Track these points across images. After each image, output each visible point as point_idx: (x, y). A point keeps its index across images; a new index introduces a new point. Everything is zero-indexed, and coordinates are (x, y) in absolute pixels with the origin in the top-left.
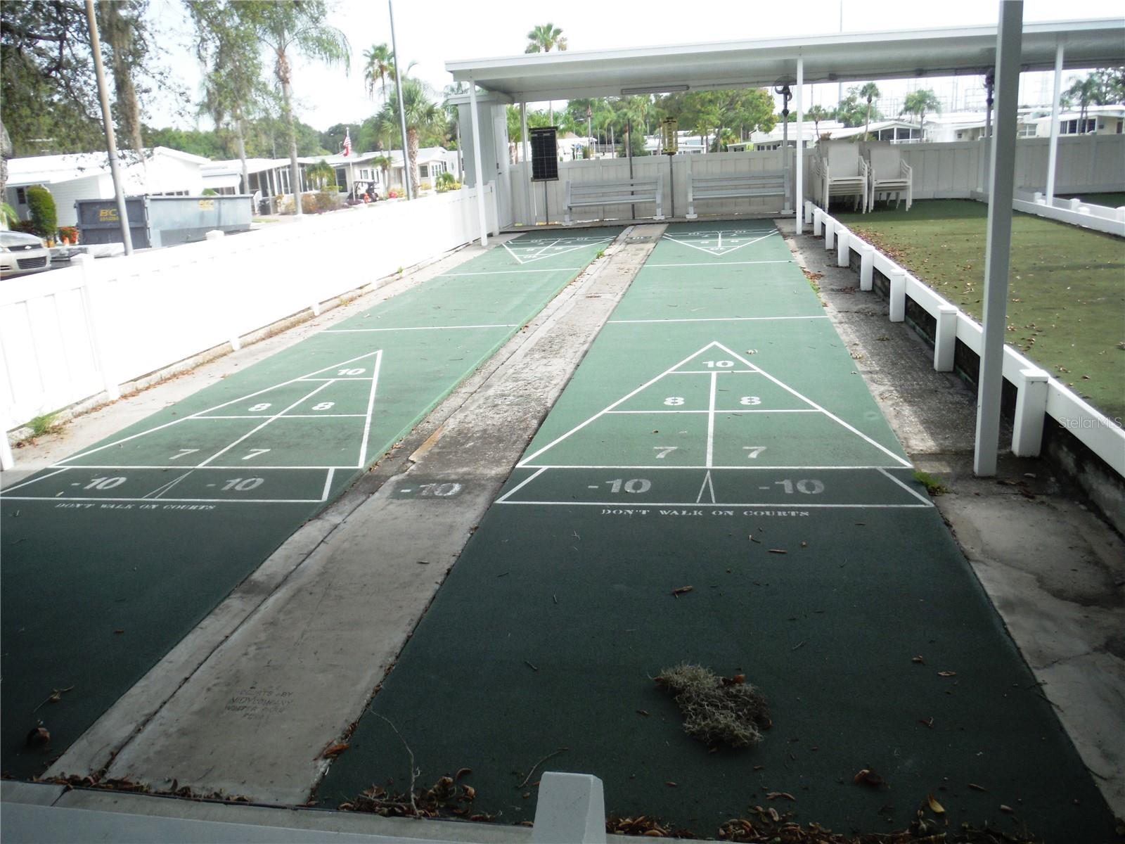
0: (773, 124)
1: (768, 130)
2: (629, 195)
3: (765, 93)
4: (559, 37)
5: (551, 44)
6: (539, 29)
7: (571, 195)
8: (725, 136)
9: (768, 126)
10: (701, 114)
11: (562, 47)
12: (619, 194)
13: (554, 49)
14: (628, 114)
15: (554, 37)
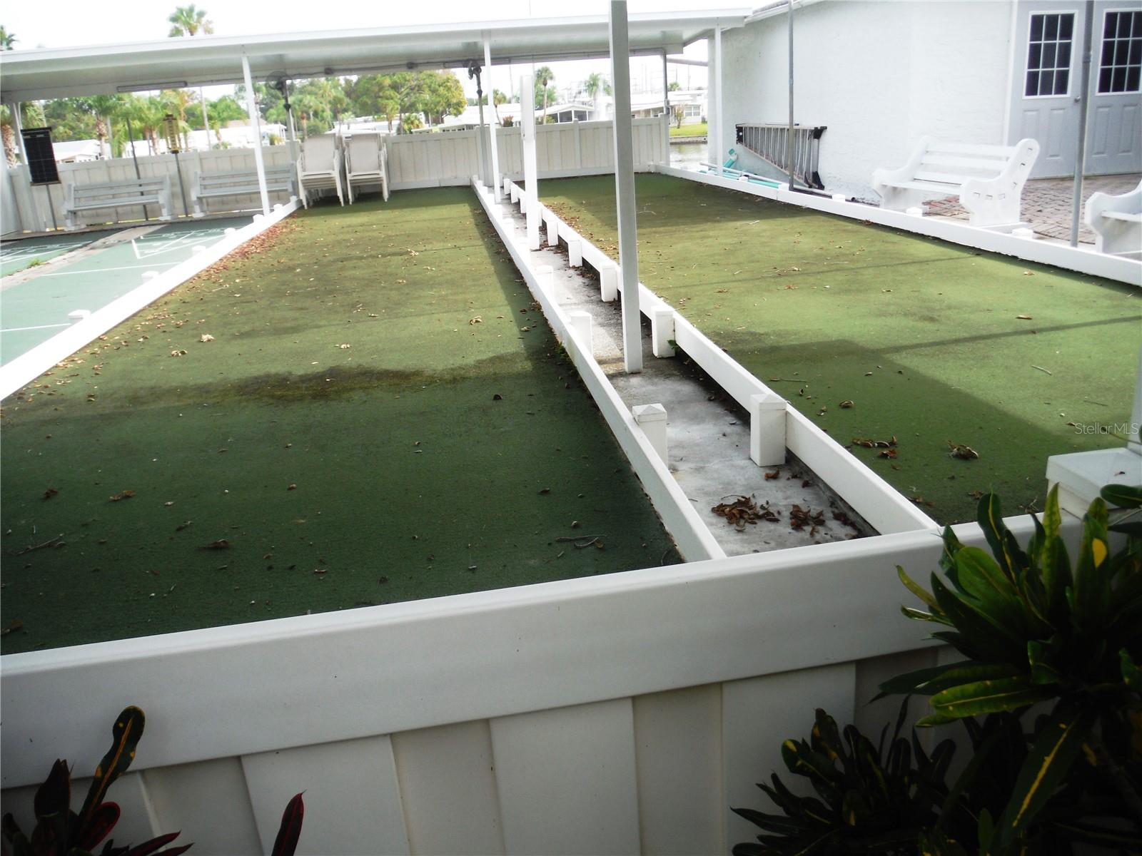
0: (462, 107)
1: (458, 113)
2: (138, 196)
3: (452, 77)
4: (204, 20)
5: (196, 28)
6: (181, 11)
7: (75, 198)
8: (409, 121)
9: (457, 108)
10: (379, 100)
11: (208, 31)
12: (129, 194)
13: (200, 33)
14: (304, 100)
15: (199, 21)
